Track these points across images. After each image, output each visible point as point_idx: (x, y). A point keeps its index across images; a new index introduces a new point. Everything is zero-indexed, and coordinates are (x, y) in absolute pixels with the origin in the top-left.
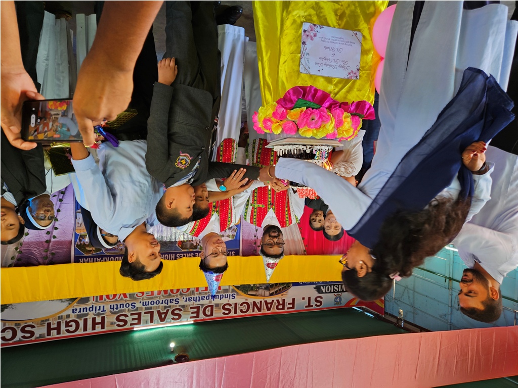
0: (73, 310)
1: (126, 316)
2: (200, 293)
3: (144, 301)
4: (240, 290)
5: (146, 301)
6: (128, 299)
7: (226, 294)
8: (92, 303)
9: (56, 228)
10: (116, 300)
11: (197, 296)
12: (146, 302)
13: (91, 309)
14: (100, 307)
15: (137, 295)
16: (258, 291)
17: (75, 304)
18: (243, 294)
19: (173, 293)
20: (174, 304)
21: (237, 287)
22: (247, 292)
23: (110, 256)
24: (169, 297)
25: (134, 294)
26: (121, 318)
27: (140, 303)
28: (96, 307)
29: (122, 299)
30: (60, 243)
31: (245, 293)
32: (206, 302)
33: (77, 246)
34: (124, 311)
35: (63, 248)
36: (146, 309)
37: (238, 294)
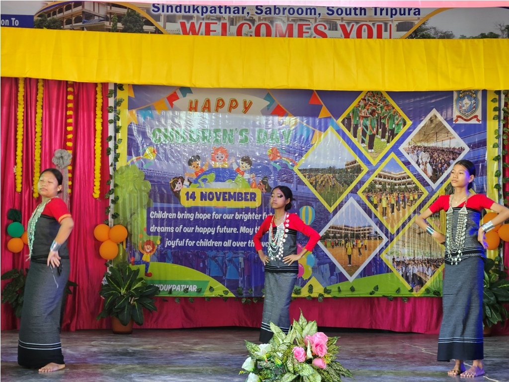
0: (419, 14)
2: (219, 19)
3: (313, 16)
4: (143, 18)
5: (311, 16)
6: (339, 23)
7: (170, 13)
8: (392, 21)
10: (358, 23)
11: (224, 15)
12: (311, 14)
13: (394, 12)
14: (381, 14)
15: (325, 28)
16: (108, 13)
17: (416, 22)
18: (138, 11)
19: (266, 25)
21: (149, 23)
22: (129, 15)
24: (272, 18)
25: (330, 30)
27: (319, 14)
28: (387, 14)
29: (349, 24)
31: (133, 11)
37: (148, 11)
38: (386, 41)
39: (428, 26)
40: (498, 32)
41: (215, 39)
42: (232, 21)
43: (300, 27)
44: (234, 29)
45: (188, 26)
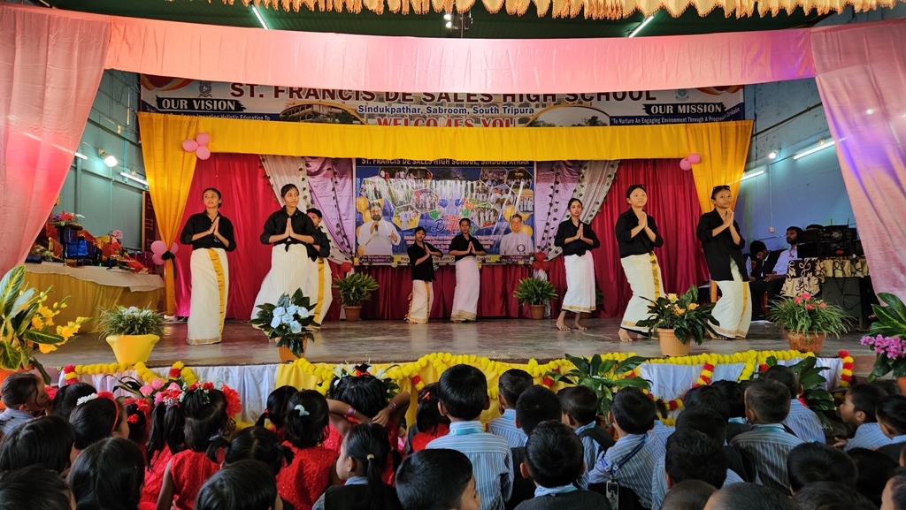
0: (533, 113)
1: (482, 100)
2: (403, 116)
4: (353, 116)
5: (463, 114)
6: (481, 118)
7: (370, 112)
8: (515, 117)
9: (551, 196)
10: (493, 118)
13: (517, 111)
14: (509, 112)
15: (473, 122)
16: (329, 112)
17: (531, 119)
18: (349, 111)
19: (435, 121)
20: (433, 107)
21: (357, 119)
22: (343, 113)
23: (501, 165)
25: (475, 123)
26: (487, 99)
27: (469, 112)
28: (513, 112)
29: (487, 119)
30: (548, 181)
31: (346, 111)
32: (396, 106)
33: (531, 178)
34: (485, 106)
35: (543, 175)
36: (462, 105)
37: (356, 111)
38: (513, 128)
39: (539, 120)
40: (584, 124)
41: (401, 128)
42: (411, 118)
43: (456, 121)
44: (413, 122)
45: (382, 121)
